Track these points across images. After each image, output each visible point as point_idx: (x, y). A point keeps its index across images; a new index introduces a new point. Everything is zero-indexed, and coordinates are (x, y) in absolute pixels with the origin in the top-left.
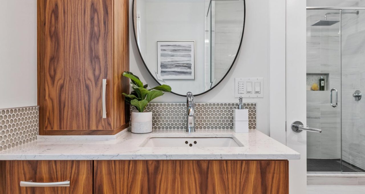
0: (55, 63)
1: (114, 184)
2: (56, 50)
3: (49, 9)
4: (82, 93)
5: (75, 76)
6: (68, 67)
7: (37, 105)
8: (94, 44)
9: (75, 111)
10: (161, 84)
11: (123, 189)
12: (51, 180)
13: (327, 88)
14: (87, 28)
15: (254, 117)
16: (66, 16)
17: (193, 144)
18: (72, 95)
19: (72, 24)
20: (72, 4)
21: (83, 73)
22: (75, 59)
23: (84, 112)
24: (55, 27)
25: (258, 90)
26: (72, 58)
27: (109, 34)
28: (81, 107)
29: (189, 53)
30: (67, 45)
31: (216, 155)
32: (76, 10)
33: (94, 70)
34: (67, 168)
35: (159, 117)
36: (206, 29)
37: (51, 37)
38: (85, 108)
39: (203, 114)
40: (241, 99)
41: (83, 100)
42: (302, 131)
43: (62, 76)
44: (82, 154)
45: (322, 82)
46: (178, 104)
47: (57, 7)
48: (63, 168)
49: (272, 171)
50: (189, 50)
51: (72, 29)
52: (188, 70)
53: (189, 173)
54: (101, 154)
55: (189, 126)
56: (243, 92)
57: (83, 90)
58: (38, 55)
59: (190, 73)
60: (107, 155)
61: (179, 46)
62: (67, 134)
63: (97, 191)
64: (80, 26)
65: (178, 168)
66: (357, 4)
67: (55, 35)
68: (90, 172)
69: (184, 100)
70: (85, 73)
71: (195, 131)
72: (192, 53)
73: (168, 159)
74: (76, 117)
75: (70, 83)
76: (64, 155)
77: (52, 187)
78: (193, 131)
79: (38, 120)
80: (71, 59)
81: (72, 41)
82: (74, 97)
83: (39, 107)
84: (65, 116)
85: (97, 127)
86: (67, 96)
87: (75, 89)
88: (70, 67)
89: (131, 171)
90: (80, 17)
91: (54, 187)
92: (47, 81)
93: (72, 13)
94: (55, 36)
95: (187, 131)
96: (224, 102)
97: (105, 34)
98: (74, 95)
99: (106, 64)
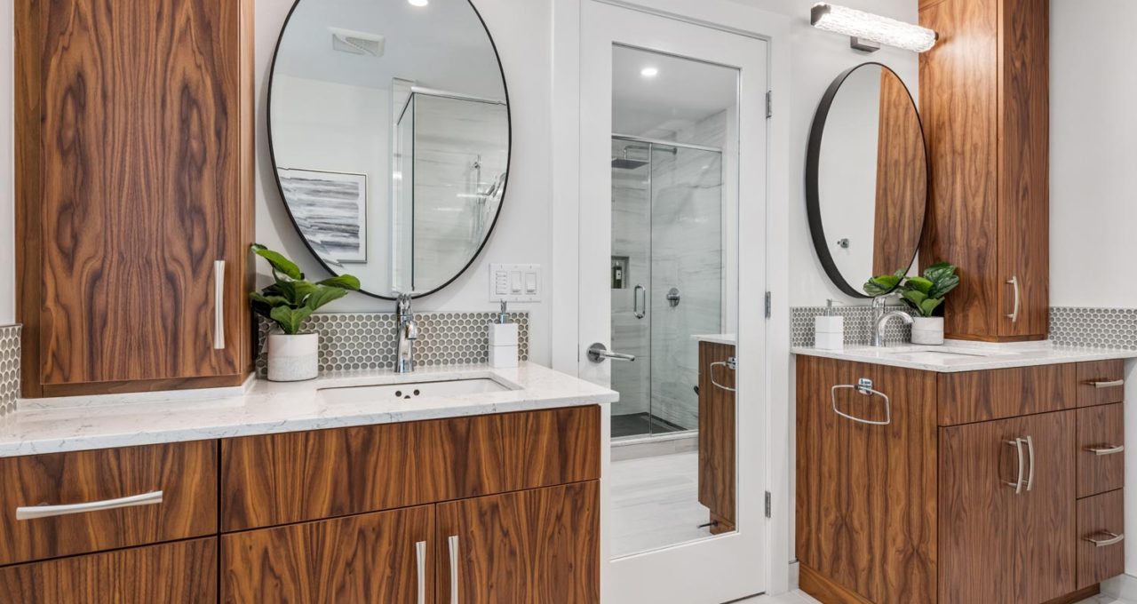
0: (75, 217)
1: (271, 483)
2: (78, 188)
3: (59, 83)
4: (157, 291)
5: (135, 252)
6: (115, 230)
7: (14, 322)
8: (190, 179)
9: (135, 336)
10: (337, 273)
11: (293, 494)
12: (105, 494)
13: (625, 283)
14: (170, 141)
15: (524, 338)
16: (110, 106)
17: (412, 394)
18: (126, 297)
19: (126, 128)
20: (128, 81)
21: (160, 247)
22: (135, 212)
23: (161, 339)
24: (77, 130)
25: (531, 287)
26: (126, 208)
27: (231, 161)
28: (153, 325)
29: (354, 201)
30: (111, 176)
31: (484, 407)
32: (140, 94)
33: (190, 240)
34: (149, 464)
35: (329, 344)
36: (395, 151)
37: (64, 154)
38: (165, 327)
39: (426, 335)
40: (504, 306)
41: (159, 309)
42: (603, 359)
43: (96, 252)
44: (194, 428)
45: (618, 272)
46: (373, 315)
47: (83, 80)
48: (139, 465)
49: (576, 425)
50: (352, 194)
51: (129, 139)
52: (352, 240)
53: (432, 444)
54: (245, 424)
55: (401, 359)
56: (505, 291)
57: (158, 284)
58: (20, 195)
59: (356, 247)
60: (258, 425)
61: (329, 183)
62: (110, 390)
63: (229, 504)
64: (149, 134)
65: (411, 437)
66: (673, 136)
67: (75, 149)
68: (211, 467)
69: (392, 306)
70: (165, 246)
71: (413, 370)
72: (360, 202)
73: (394, 420)
74: (139, 349)
75: (122, 267)
76: (147, 434)
77: (109, 510)
78: (410, 370)
79: (19, 359)
80: (123, 211)
81: (127, 169)
82: (132, 301)
83: (21, 326)
84: (105, 346)
85: (198, 370)
86: (111, 300)
87: (135, 282)
88: (122, 228)
89: (311, 454)
90: (152, 114)
91: (114, 510)
92: (50, 262)
93: (126, 101)
94: (75, 151)
95: (396, 371)
96: (469, 310)
97: (218, 158)
98: (133, 296)
99: (222, 226)
